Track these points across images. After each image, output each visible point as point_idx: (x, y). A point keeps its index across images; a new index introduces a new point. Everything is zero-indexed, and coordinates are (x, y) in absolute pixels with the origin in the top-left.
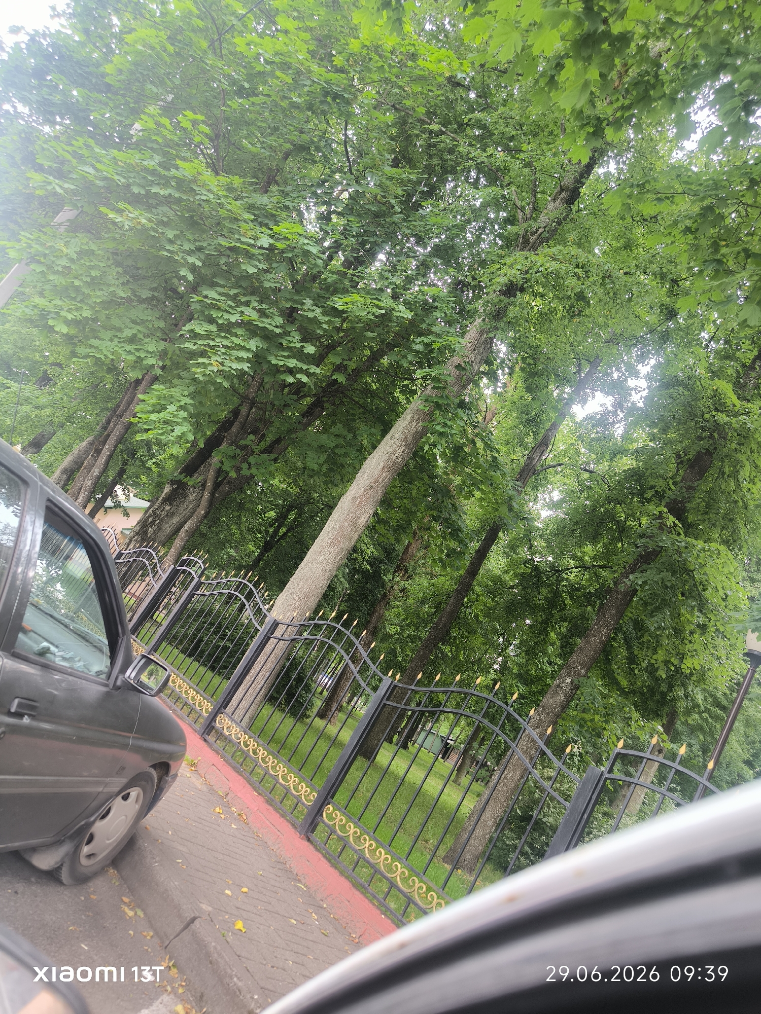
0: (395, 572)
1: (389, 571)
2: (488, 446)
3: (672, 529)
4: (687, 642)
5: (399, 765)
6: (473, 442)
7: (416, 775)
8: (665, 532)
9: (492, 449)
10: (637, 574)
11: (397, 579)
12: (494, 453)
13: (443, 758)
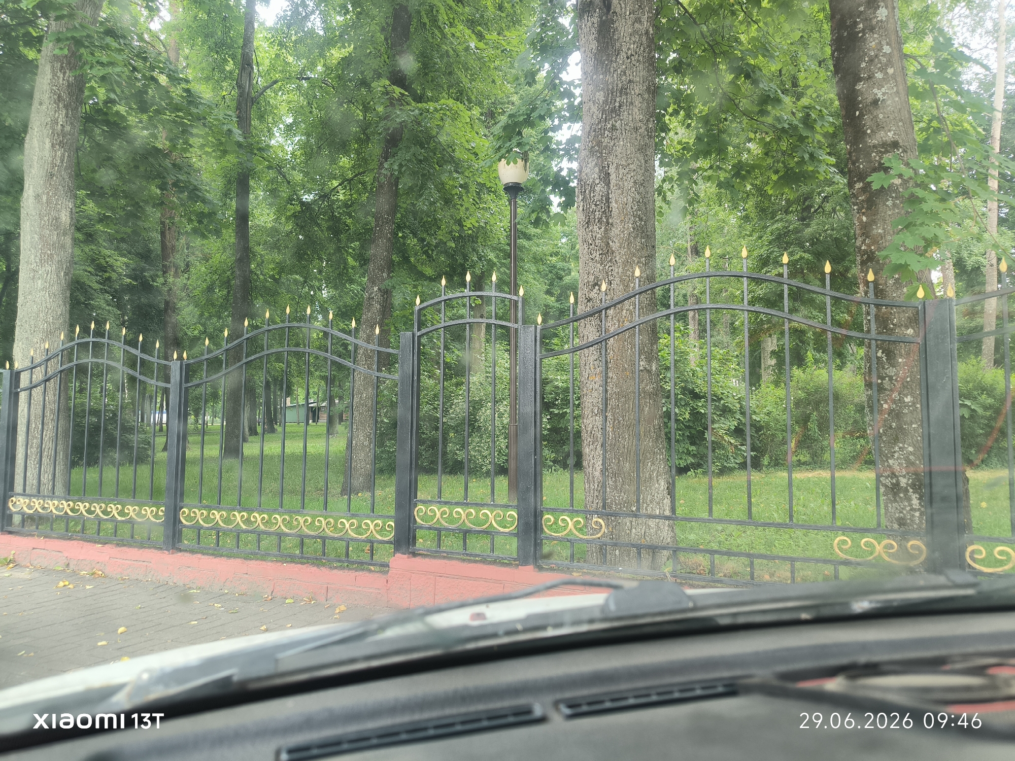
0: (164, 272)
1: (157, 276)
2: (174, 79)
3: (401, 100)
4: (458, 206)
5: (273, 447)
6: (153, 79)
7: (294, 447)
8: (397, 107)
9: (179, 80)
10: (390, 160)
11: (171, 280)
12: (184, 85)
13: (314, 421)
